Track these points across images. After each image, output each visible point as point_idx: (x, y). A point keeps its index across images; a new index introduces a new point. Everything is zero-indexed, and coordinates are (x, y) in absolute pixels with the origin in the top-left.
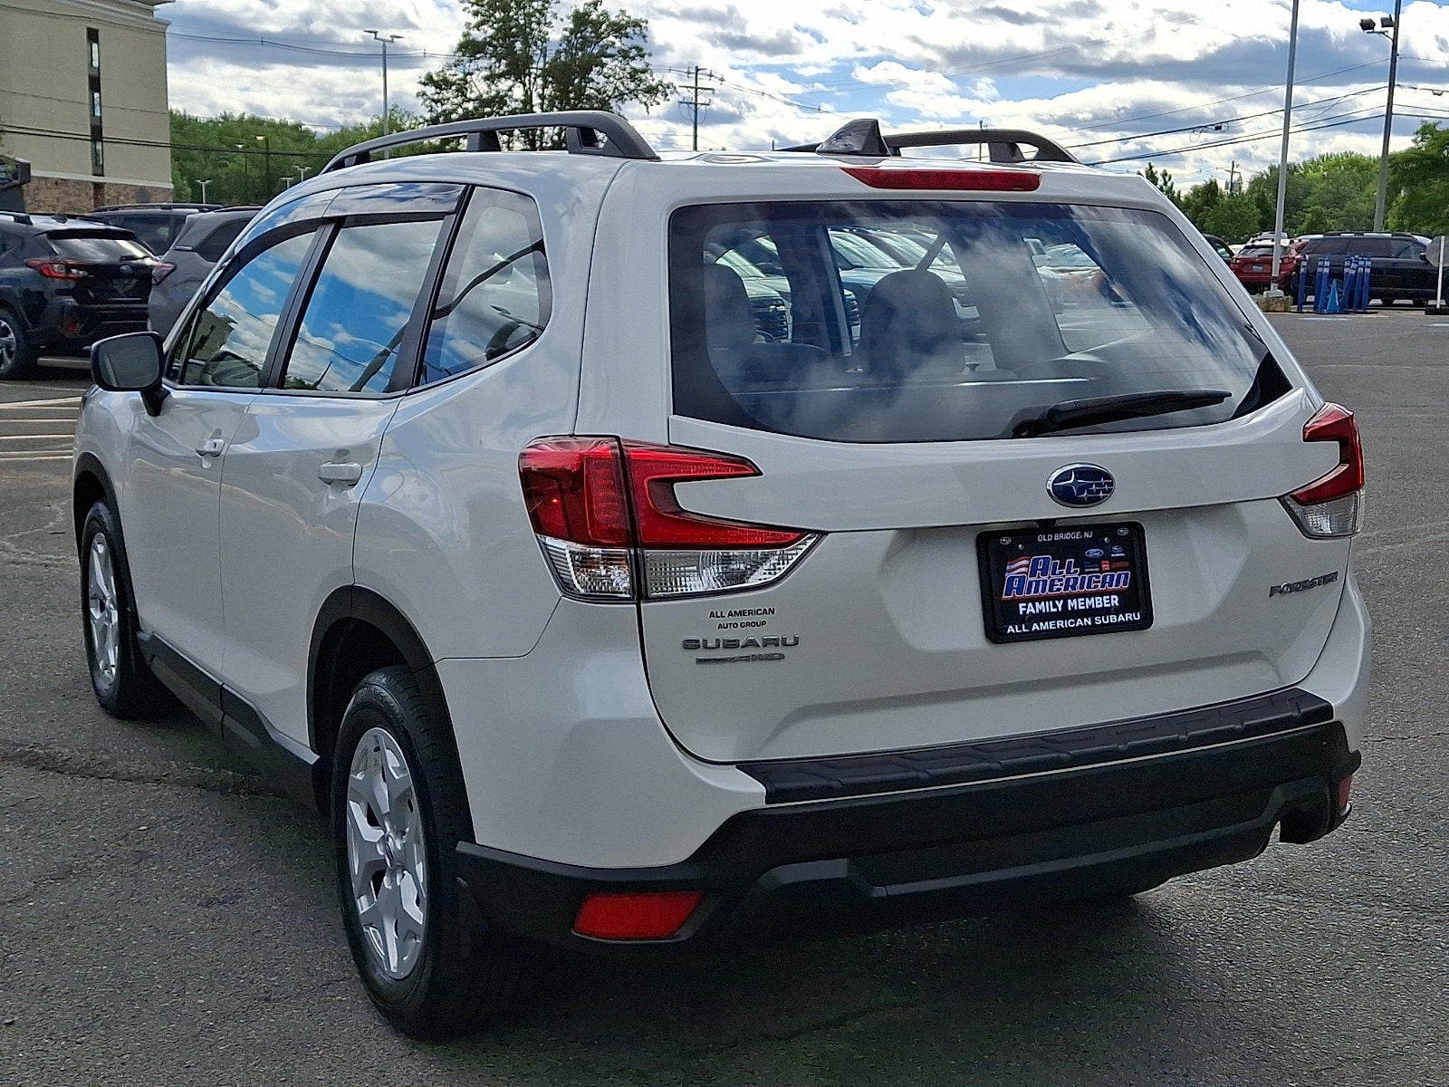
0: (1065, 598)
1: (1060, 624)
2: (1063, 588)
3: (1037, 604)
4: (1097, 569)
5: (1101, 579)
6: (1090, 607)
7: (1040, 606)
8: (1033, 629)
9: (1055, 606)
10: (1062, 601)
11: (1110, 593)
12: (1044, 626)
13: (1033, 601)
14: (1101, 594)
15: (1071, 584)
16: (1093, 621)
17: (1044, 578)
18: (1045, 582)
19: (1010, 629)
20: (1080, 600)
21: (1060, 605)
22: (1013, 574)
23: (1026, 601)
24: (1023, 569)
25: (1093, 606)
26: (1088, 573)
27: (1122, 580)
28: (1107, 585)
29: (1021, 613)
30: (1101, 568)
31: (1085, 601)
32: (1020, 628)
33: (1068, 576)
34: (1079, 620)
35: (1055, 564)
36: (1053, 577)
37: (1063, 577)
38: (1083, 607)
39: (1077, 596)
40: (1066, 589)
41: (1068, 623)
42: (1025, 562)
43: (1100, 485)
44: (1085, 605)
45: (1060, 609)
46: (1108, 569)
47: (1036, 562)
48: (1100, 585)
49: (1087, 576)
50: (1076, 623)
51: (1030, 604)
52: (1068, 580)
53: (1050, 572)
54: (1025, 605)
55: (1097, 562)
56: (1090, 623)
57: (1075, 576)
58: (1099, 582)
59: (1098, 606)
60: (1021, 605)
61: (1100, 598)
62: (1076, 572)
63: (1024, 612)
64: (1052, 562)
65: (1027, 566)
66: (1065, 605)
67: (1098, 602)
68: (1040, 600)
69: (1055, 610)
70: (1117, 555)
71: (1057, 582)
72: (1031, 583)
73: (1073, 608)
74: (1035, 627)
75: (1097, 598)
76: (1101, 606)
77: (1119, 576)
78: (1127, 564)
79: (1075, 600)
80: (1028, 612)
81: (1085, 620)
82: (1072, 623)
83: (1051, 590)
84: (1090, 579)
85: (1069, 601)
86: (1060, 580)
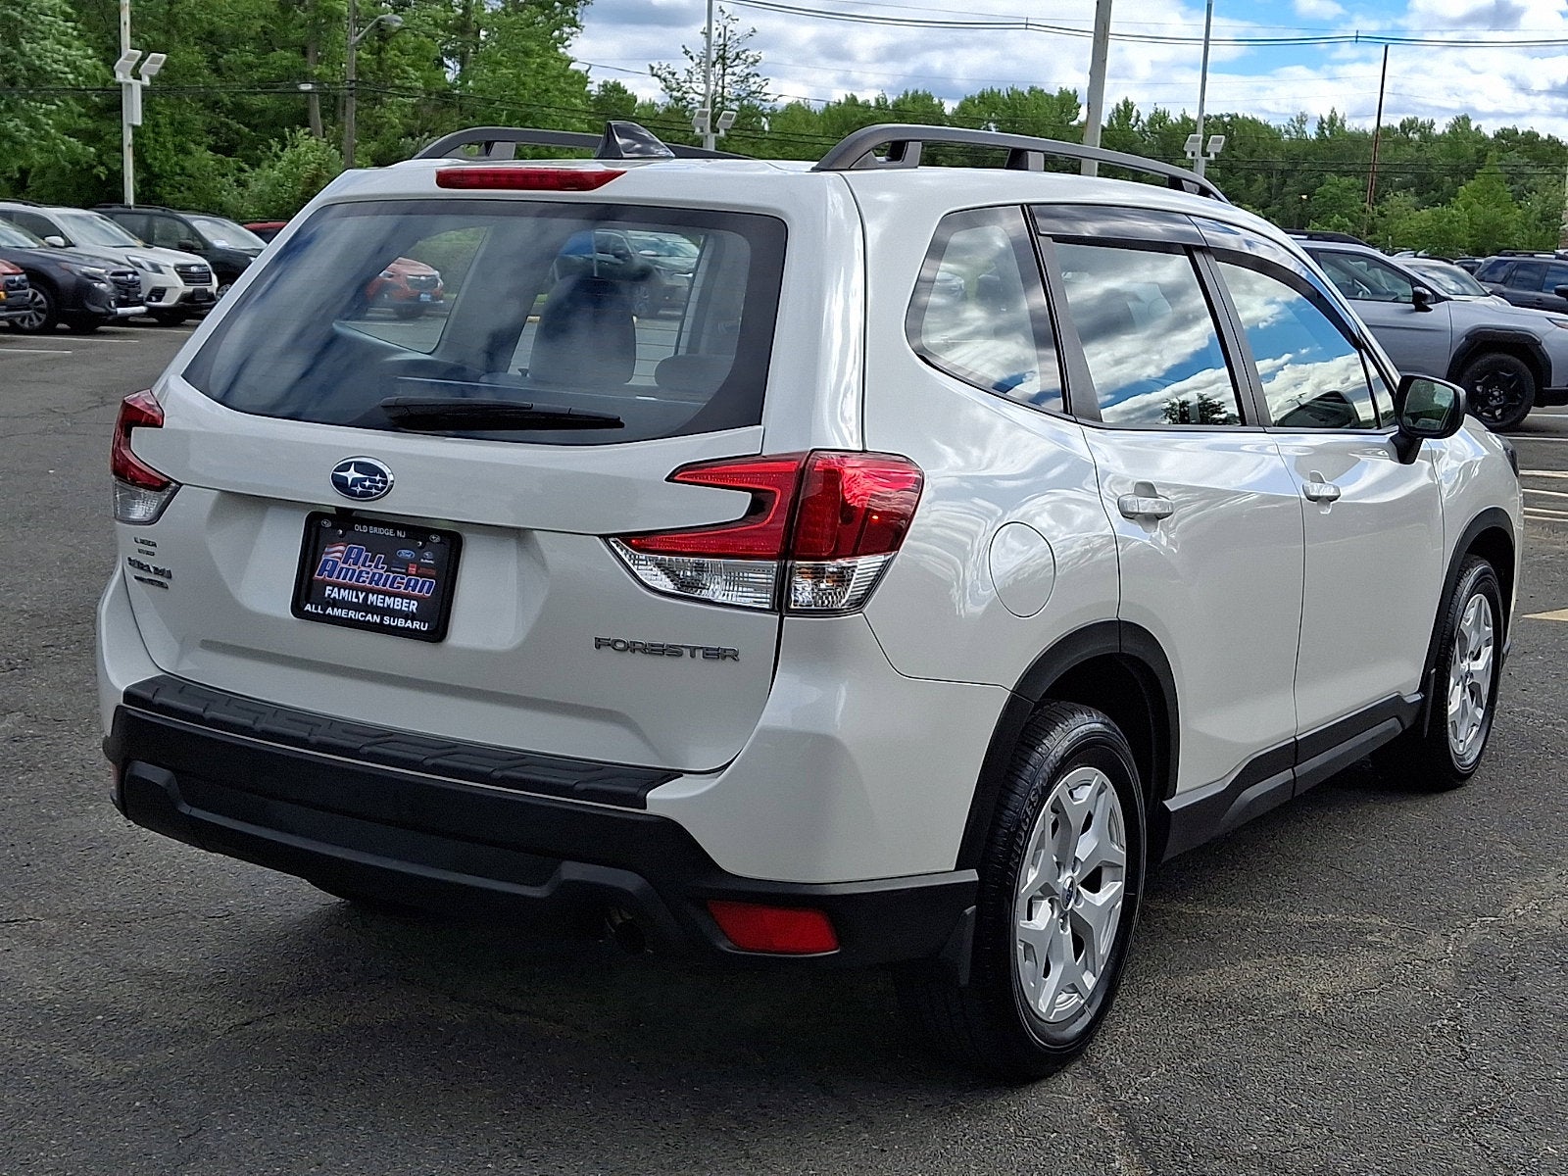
0: (368, 591)
1: (352, 614)
2: (368, 581)
3: (342, 590)
4: (403, 571)
5: (405, 581)
6: (389, 606)
7: (344, 593)
8: (327, 612)
9: (357, 597)
10: (364, 594)
11: (410, 597)
12: (337, 612)
13: (341, 586)
14: (403, 596)
15: (376, 579)
16: (382, 619)
17: (355, 567)
18: (354, 571)
19: (308, 607)
20: (380, 596)
21: (361, 597)
22: (329, 557)
23: (334, 585)
24: (339, 555)
25: (391, 606)
26: (393, 572)
27: (426, 587)
28: (410, 588)
29: (326, 595)
30: (407, 570)
31: (384, 600)
32: (316, 609)
33: (375, 571)
34: (370, 615)
35: (367, 556)
36: (363, 568)
37: (372, 570)
38: (382, 605)
39: (379, 592)
40: (370, 583)
41: (359, 616)
42: (341, 548)
43: (374, 481)
44: (384, 603)
45: (361, 601)
46: (414, 573)
47: (351, 549)
48: (403, 587)
49: (392, 575)
50: (365, 617)
51: (336, 589)
52: (374, 574)
53: (360, 564)
54: (331, 588)
55: (405, 564)
56: (378, 621)
57: (382, 571)
58: (403, 584)
59: (396, 607)
60: (328, 588)
61: (400, 600)
62: (382, 568)
63: (329, 595)
64: (364, 554)
65: (342, 552)
66: (366, 598)
67: (397, 604)
68: (345, 587)
69: (356, 600)
70: (426, 561)
71: (364, 574)
72: (342, 568)
73: (372, 603)
74: (329, 611)
75: (397, 599)
76: (399, 608)
77: (424, 583)
78: (434, 573)
79: (375, 596)
80: (332, 596)
81: (375, 616)
82: (362, 616)
83: (357, 580)
84: (395, 578)
85: (370, 595)
86: (368, 573)
